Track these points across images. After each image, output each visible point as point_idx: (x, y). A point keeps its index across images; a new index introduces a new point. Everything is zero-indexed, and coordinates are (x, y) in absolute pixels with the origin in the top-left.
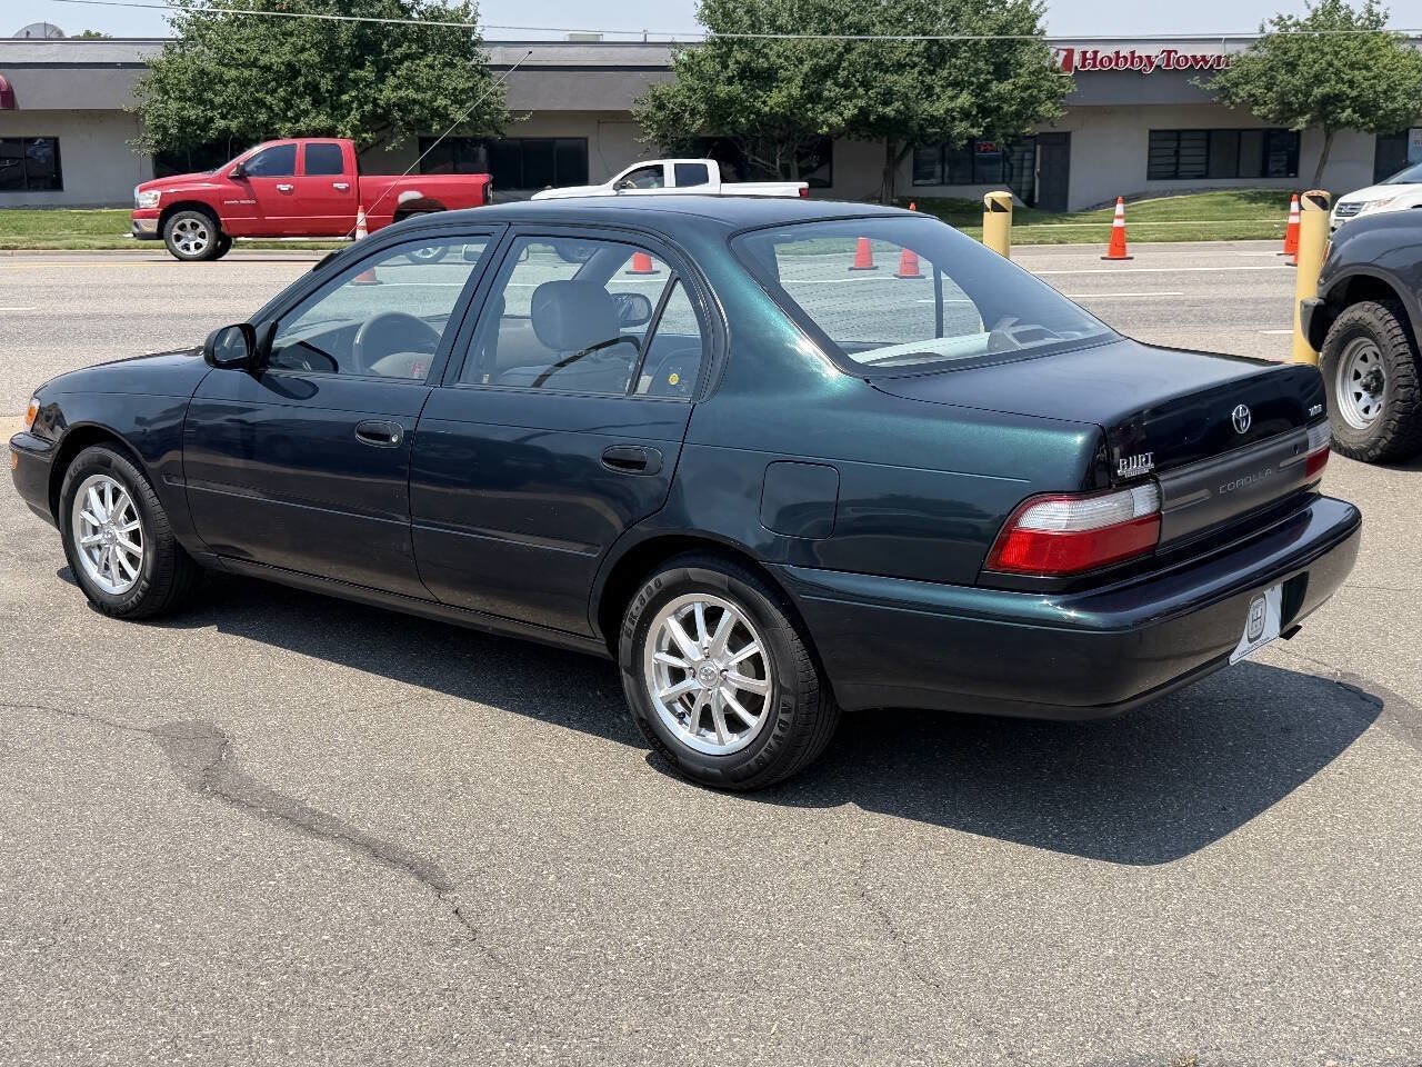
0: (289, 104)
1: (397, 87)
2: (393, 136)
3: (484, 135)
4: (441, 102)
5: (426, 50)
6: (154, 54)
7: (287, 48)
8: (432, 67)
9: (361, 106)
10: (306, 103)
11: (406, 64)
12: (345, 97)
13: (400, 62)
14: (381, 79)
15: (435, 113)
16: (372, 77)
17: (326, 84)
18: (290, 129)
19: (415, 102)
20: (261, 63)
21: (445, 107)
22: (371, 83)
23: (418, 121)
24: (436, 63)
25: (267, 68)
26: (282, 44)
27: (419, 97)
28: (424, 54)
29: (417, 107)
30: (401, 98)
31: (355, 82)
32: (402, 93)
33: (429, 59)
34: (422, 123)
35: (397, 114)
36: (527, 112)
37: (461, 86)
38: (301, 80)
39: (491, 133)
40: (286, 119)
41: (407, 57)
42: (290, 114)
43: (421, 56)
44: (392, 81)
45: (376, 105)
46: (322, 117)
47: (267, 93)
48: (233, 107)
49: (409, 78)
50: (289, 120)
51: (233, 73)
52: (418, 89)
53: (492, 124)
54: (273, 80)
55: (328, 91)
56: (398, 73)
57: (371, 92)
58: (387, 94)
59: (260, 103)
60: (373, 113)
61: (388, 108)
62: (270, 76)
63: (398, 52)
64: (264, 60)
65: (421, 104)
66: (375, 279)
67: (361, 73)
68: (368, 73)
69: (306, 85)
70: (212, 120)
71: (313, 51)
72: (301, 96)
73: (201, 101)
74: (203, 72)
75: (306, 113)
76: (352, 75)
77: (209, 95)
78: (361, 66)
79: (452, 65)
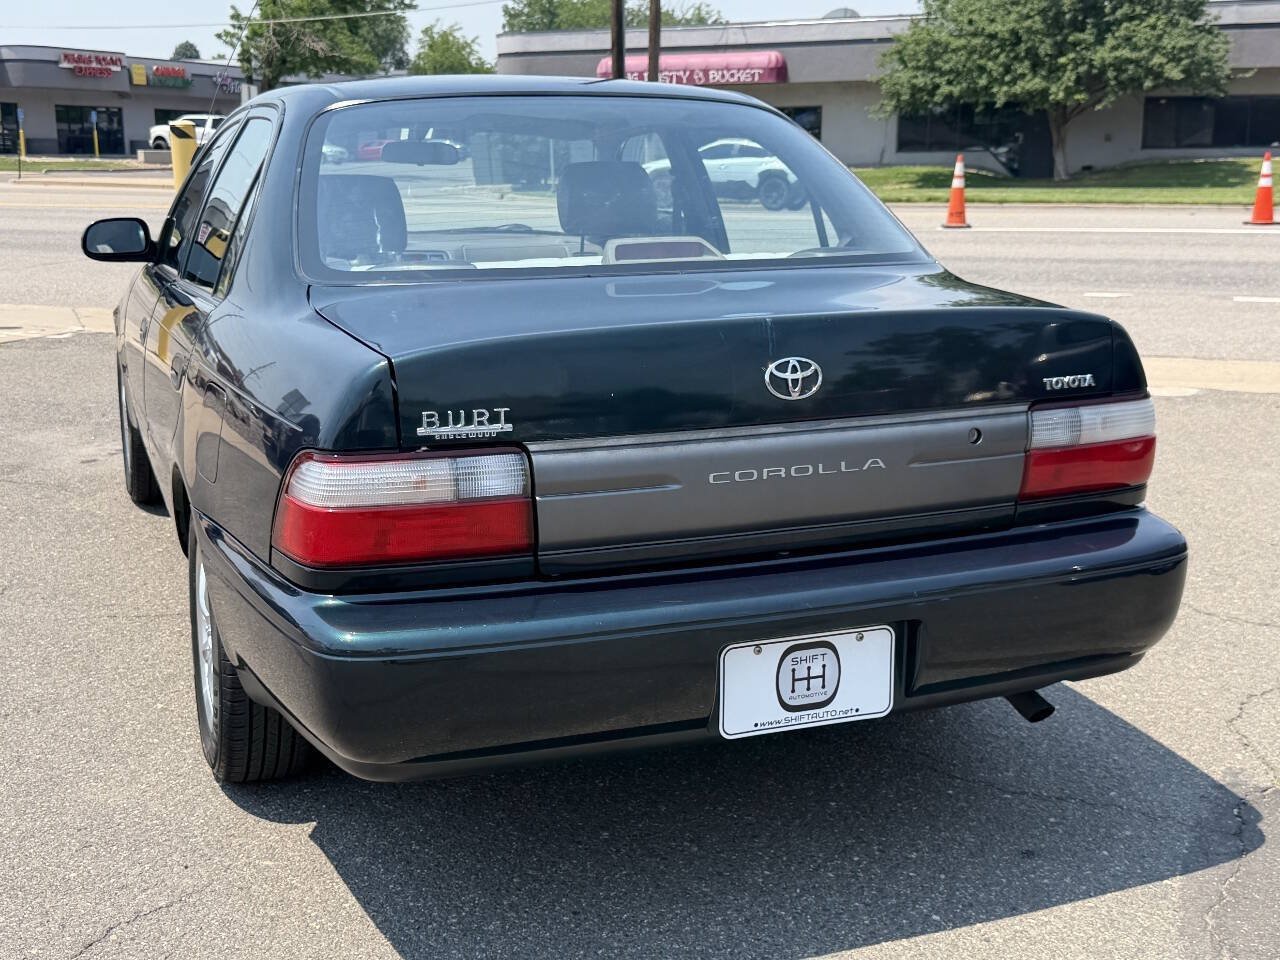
0: (1008, 70)
1: (1114, 48)
2: (1106, 95)
3: (1205, 93)
4: (1157, 60)
5: (1151, 11)
6: (902, 29)
7: (1013, 16)
8: (1154, 27)
9: (1077, 66)
10: (1022, 68)
11: (1125, 25)
12: (1062, 60)
13: (1118, 23)
14: (1100, 41)
15: (1149, 71)
16: (1091, 39)
17: (1045, 48)
18: (1005, 92)
19: (1130, 61)
20: (987, 32)
21: (1161, 65)
22: (1091, 44)
23: (1132, 79)
24: (1159, 23)
25: (992, 36)
26: (1009, 13)
27: (1134, 55)
28: (1147, 15)
29: (1131, 67)
30: (1116, 58)
31: (1075, 44)
32: (1117, 53)
33: (1152, 20)
34: (1136, 82)
35: (1111, 74)
36: (1252, 69)
37: (1179, 45)
38: (1023, 47)
39: (1212, 91)
40: (1003, 83)
41: (1130, 18)
42: (1007, 78)
43: (1141, 18)
44: (1110, 42)
45: (1092, 66)
46: (1037, 80)
47: (989, 59)
48: (959, 74)
49: (1128, 39)
50: (1008, 83)
51: (963, 42)
52: (1135, 48)
53: (1214, 82)
54: (998, 47)
55: (1047, 55)
56: (1117, 34)
57: (1088, 54)
58: (1102, 54)
59: (982, 69)
60: (1088, 72)
61: (1103, 69)
62: (995, 43)
63: (1119, 13)
64: (991, 29)
65: (1136, 62)
66: (964, 221)
67: (1081, 36)
68: (1088, 36)
69: (1028, 51)
70: (937, 87)
71: (1037, 18)
72: (1021, 61)
73: (933, 69)
74: (936, 43)
75: (1023, 76)
76: (1071, 38)
77: (938, 63)
78: (1082, 30)
79: (1176, 25)
